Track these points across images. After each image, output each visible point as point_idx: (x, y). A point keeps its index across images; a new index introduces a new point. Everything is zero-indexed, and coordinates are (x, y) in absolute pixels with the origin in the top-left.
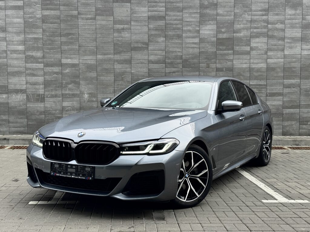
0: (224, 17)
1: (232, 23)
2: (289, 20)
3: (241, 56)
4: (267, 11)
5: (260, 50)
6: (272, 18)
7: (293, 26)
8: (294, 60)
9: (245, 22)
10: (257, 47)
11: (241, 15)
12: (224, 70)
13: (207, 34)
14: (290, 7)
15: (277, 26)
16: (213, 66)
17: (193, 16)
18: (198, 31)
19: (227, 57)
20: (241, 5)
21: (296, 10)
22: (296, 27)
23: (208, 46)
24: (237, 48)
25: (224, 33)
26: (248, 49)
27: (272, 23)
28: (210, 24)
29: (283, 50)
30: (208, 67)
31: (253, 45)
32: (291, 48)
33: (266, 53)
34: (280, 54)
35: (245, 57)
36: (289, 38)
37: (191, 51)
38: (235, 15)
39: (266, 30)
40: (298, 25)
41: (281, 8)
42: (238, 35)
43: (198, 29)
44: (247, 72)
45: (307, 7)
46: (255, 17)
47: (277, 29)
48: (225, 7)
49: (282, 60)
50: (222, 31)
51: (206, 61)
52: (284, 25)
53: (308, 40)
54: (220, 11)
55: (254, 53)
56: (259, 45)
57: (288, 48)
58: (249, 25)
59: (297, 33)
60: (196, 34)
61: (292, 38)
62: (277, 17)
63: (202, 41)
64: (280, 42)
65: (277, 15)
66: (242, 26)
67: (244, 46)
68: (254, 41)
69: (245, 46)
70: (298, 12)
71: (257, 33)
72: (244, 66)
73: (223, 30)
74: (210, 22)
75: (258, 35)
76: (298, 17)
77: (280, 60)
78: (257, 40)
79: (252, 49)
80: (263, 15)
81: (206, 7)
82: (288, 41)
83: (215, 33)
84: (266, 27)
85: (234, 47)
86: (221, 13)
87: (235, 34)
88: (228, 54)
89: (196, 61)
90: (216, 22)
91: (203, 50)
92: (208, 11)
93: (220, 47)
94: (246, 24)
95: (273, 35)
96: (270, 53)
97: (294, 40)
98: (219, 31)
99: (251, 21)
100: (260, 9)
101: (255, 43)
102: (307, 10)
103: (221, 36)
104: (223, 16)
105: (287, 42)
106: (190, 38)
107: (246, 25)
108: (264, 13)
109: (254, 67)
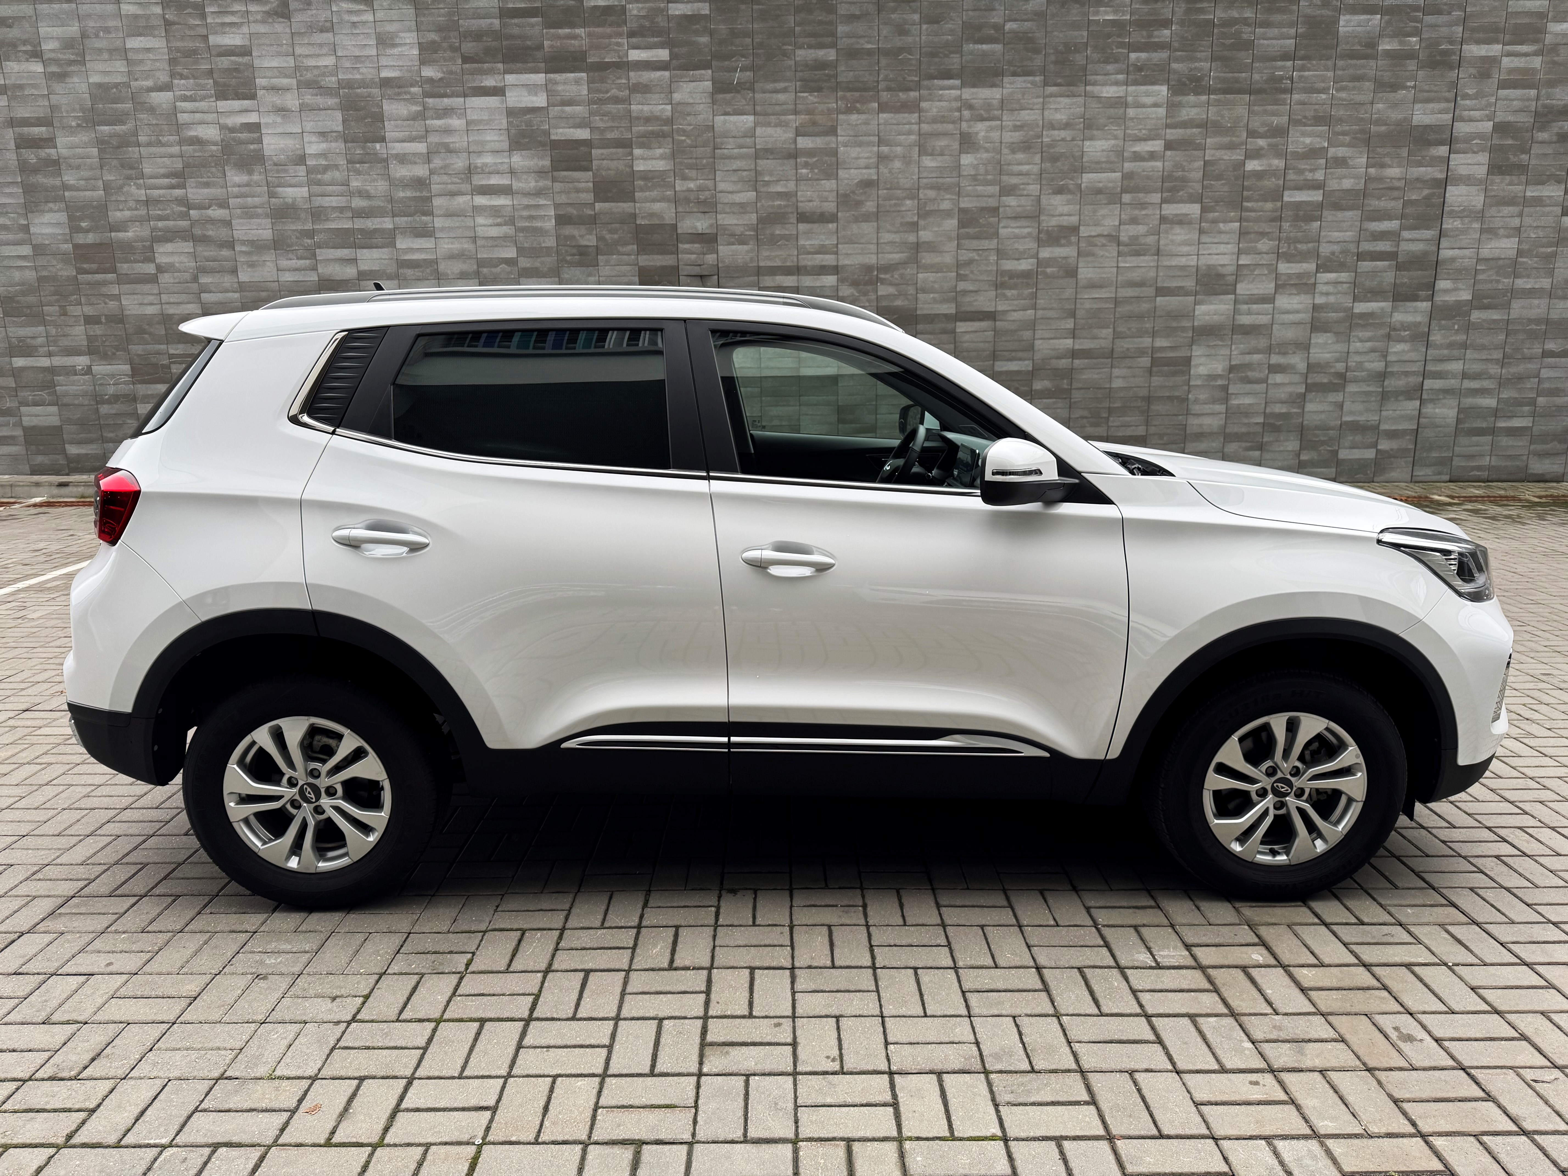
0: (82, 194)
1: (102, 208)
2: (237, 197)
3: (139, 287)
4: (180, 177)
5: (180, 271)
6: (195, 193)
7: (249, 213)
8: (264, 294)
9: (132, 204)
10: (172, 265)
11: (121, 187)
12: (103, 320)
13: (46, 234)
14: (235, 165)
15: (210, 212)
16: (75, 310)
17: (7, 190)
18: (26, 229)
19: (105, 290)
20: (115, 162)
21: (250, 172)
22: (258, 216)
23: (55, 263)
24: (124, 268)
25: (87, 231)
26: (150, 268)
27: (200, 207)
28: (51, 210)
29: (234, 271)
30: (65, 314)
31: (161, 259)
32: (252, 265)
33: (195, 279)
34: (227, 280)
35: (147, 288)
36: (243, 242)
37: (17, 275)
38: (106, 187)
39: (184, 224)
40: (260, 211)
41: (214, 170)
42: (121, 235)
43: (23, 222)
44: (159, 323)
45: (275, 165)
46: (156, 193)
47: (212, 221)
48: (78, 167)
49: (237, 295)
50: (82, 228)
51: (58, 301)
52: (227, 211)
53: (289, 246)
54: (69, 178)
55: (165, 278)
56: (175, 259)
57: (245, 267)
58: (143, 212)
59: (263, 230)
60: (21, 236)
61: (251, 243)
62: (206, 191)
63: (39, 250)
64: (225, 253)
65: (207, 185)
66: (127, 213)
67: (139, 262)
68: (161, 250)
69: (143, 262)
70: (256, 177)
71: (167, 230)
72: (150, 310)
73: (83, 224)
74: (51, 205)
75: (169, 236)
76: (259, 189)
77: (230, 295)
78: (169, 247)
79: (160, 269)
80: (173, 187)
81: (35, 170)
82: (244, 249)
83: (67, 231)
84: (185, 216)
85: (118, 265)
86: (72, 182)
87: (113, 234)
88: (105, 283)
89: (32, 299)
90: (63, 205)
91: (45, 273)
92: (41, 179)
93: (85, 266)
94: (136, 209)
95: (205, 236)
96: (204, 279)
97: (258, 246)
98: (75, 229)
99: (147, 202)
100: (162, 171)
101: (166, 253)
102: (278, 171)
103: (81, 239)
104: (78, 189)
105: (241, 252)
106: (9, 244)
107: (136, 212)
108: (174, 181)
109: (171, 311)
